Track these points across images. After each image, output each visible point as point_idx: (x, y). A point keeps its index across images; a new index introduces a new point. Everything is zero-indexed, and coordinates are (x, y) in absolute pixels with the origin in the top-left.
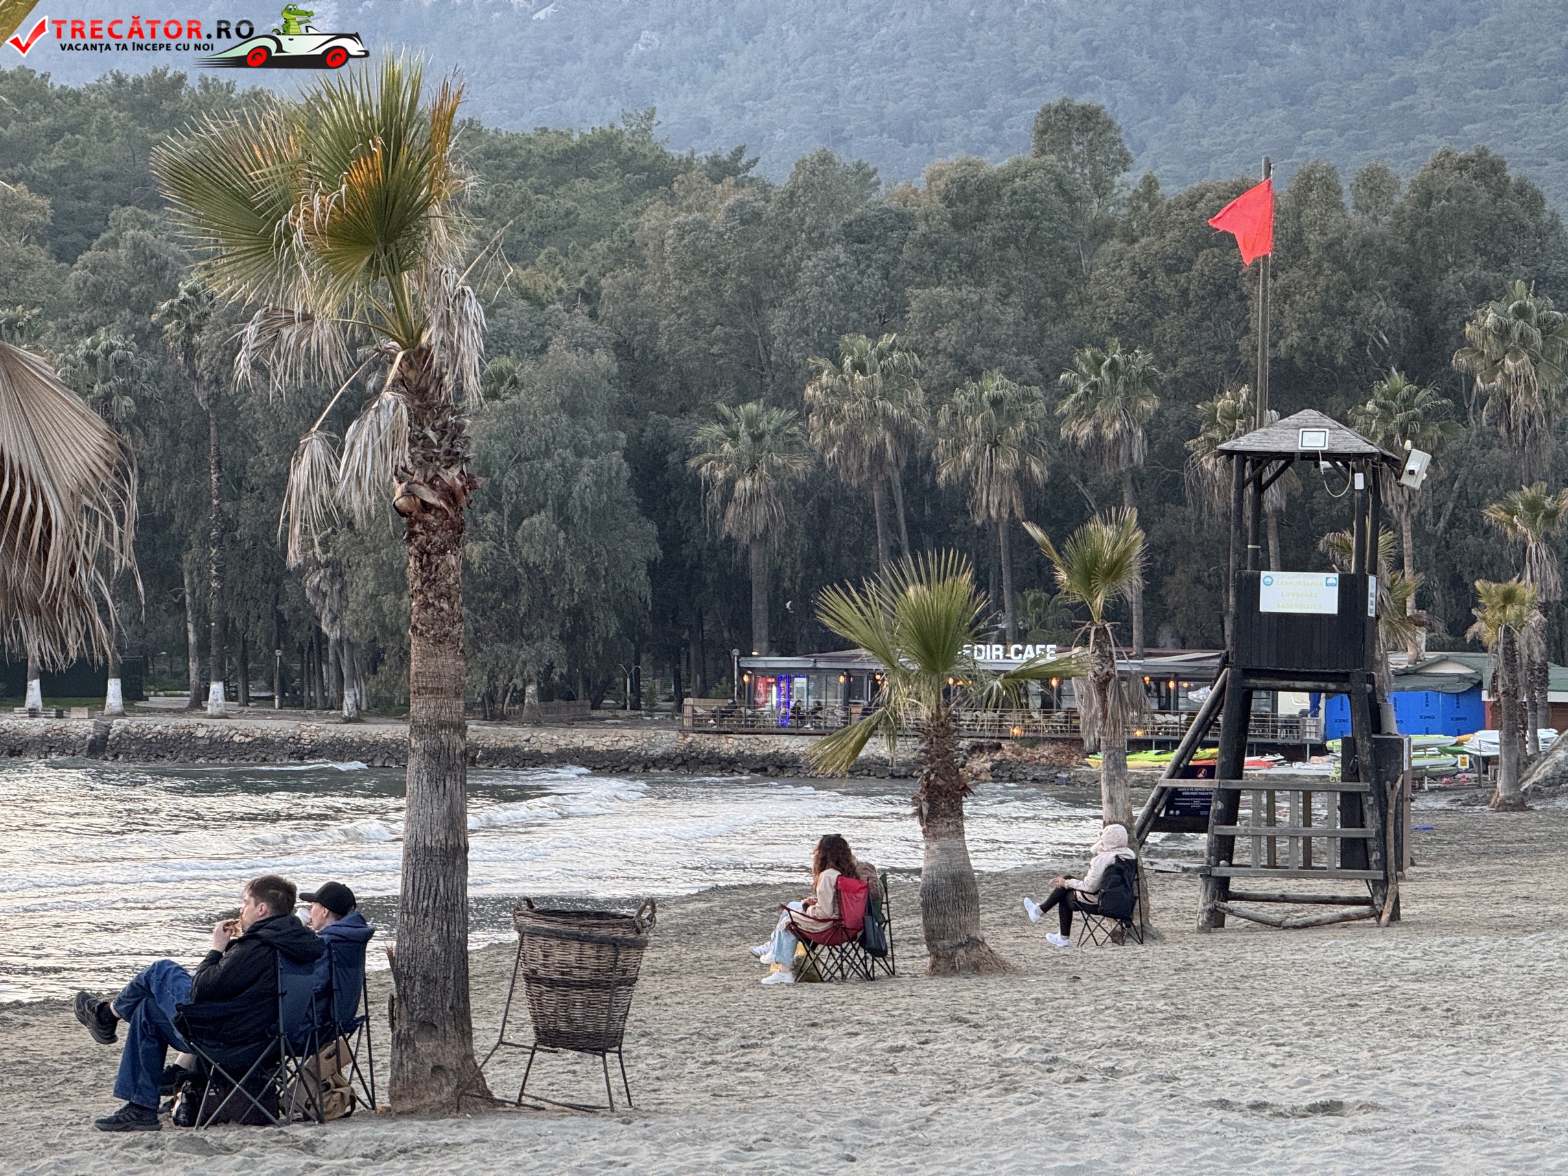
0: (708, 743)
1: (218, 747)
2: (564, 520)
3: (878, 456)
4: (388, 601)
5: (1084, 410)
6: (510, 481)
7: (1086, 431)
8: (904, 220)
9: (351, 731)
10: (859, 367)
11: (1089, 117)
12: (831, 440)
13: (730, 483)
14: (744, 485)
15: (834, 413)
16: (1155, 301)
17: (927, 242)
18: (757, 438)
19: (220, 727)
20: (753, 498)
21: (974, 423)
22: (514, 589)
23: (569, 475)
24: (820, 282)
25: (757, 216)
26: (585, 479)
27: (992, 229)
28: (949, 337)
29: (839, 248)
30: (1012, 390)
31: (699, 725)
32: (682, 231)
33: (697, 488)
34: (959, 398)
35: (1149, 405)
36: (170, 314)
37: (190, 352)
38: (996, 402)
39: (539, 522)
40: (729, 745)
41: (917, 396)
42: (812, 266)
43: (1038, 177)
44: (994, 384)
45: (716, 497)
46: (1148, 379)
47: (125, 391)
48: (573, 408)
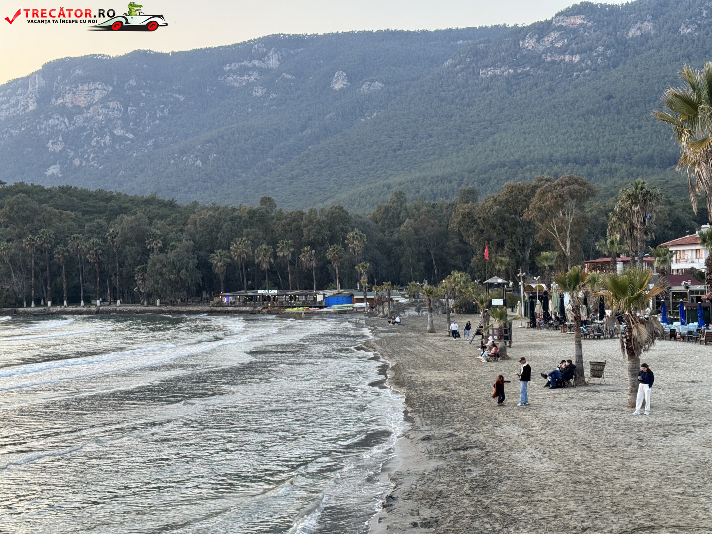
0: (215, 309)
1: (121, 312)
2: (187, 271)
3: (244, 258)
4: (156, 286)
5: (281, 250)
6: (178, 264)
7: (281, 254)
8: (240, 217)
9: (147, 308)
10: (240, 243)
11: (269, 199)
12: (235, 256)
13: (217, 264)
14: (219, 264)
15: (236, 252)
16: (286, 231)
17: (245, 221)
18: (221, 256)
19: (121, 308)
20: (221, 266)
21: (262, 253)
22: (177, 283)
23: (188, 263)
24: (227, 228)
25: (214, 216)
26: (191, 263)
27: (256, 219)
28: (251, 237)
29: (230, 222)
30: (267, 247)
31: (213, 306)
32: (200, 219)
33: (211, 264)
34: (258, 249)
35: (292, 249)
36: (109, 235)
37: (113, 242)
38: (265, 249)
39: (183, 271)
40: (219, 309)
41: (250, 248)
42: (225, 226)
43: (263, 210)
44: (264, 246)
45: (214, 266)
46: (291, 245)
47: (100, 249)
48: (187, 251)
